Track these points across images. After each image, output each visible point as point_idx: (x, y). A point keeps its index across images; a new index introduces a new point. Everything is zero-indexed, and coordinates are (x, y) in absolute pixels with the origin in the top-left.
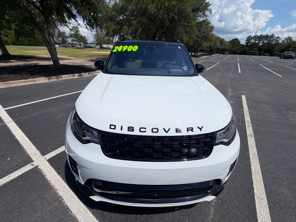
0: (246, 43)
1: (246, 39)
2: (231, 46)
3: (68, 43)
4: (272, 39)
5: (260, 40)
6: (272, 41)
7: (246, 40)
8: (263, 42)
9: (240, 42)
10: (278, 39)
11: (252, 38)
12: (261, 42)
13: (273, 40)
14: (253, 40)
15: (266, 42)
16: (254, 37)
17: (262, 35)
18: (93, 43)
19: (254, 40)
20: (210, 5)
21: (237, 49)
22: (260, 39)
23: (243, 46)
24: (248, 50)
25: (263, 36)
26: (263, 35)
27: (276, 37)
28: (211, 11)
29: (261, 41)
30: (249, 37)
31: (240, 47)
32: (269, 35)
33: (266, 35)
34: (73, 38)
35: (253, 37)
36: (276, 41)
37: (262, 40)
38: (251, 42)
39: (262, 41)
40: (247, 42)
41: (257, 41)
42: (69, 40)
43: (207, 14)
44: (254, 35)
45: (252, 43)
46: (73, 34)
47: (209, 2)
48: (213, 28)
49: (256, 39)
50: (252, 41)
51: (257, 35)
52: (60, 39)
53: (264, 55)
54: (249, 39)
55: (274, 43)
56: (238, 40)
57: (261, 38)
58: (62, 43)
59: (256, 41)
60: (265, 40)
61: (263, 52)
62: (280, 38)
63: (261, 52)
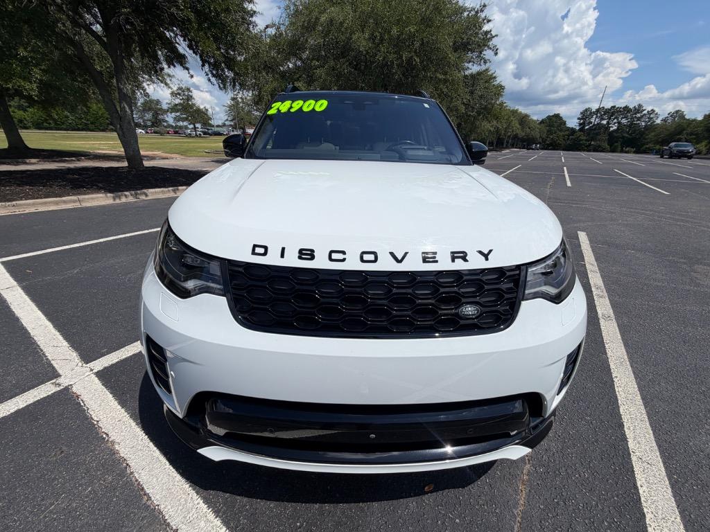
0: (580, 124)
1: (580, 116)
2: (546, 131)
3: (165, 124)
4: (639, 115)
5: (610, 119)
6: (639, 119)
7: (579, 119)
8: (619, 123)
9: (565, 123)
10: (652, 116)
11: (592, 114)
12: (615, 123)
13: (642, 117)
14: (594, 117)
15: (624, 121)
16: (598, 110)
17: (614, 107)
18: (224, 125)
19: (596, 117)
20: (493, 37)
21: (558, 137)
22: (611, 116)
23: (573, 131)
24: (586, 140)
25: (618, 108)
26: (617, 106)
27: (648, 112)
28: (497, 50)
29: (614, 119)
30: (586, 110)
31: (567, 133)
32: (631, 107)
33: (624, 108)
34: (178, 114)
35: (594, 110)
36: (647, 120)
37: (616, 118)
38: (591, 123)
39: (615, 121)
40: (582, 121)
41: (605, 119)
42: (170, 118)
43: (487, 57)
44: (598, 107)
45: (594, 125)
46: (180, 104)
47: (491, 31)
48: (503, 89)
49: (602, 115)
50: (593, 120)
51: (603, 107)
52: (149, 116)
53: (622, 151)
54: (586, 115)
55: (643, 124)
56: (561, 119)
57: (612, 112)
58: (153, 126)
59: (602, 119)
60: (622, 119)
61: (619, 144)
62: (657, 114)
63: (616, 144)
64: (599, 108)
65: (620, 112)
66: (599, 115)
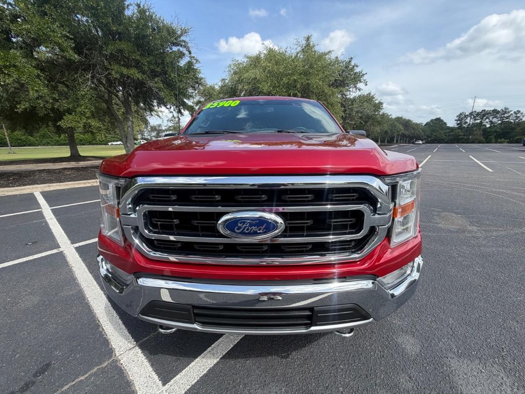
0: (458, 124)
1: (457, 119)
2: (428, 130)
4: (506, 115)
5: (483, 119)
6: (507, 118)
9: (445, 124)
10: (518, 115)
11: (466, 116)
13: (510, 116)
14: (469, 118)
15: (495, 120)
16: (471, 114)
17: (485, 110)
19: (471, 118)
20: (364, 75)
21: (440, 134)
22: (483, 117)
23: (452, 129)
24: (464, 135)
26: (487, 110)
27: (515, 112)
28: (367, 82)
29: (486, 119)
30: (461, 114)
31: (448, 131)
32: (499, 109)
33: (493, 111)
35: (467, 113)
36: (515, 118)
37: (488, 118)
38: (467, 123)
39: (487, 120)
40: (459, 122)
41: (478, 120)
43: (360, 87)
44: (470, 112)
45: (470, 124)
47: (362, 71)
49: (475, 117)
50: (468, 120)
51: (475, 111)
54: (461, 118)
55: (512, 121)
56: (442, 121)
57: (484, 114)
59: (475, 120)
60: (493, 118)
61: (492, 137)
62: (522, 114)
63: (491, 137)
64: (472, 112)
65: (490, 113)
66: (472, 117)
